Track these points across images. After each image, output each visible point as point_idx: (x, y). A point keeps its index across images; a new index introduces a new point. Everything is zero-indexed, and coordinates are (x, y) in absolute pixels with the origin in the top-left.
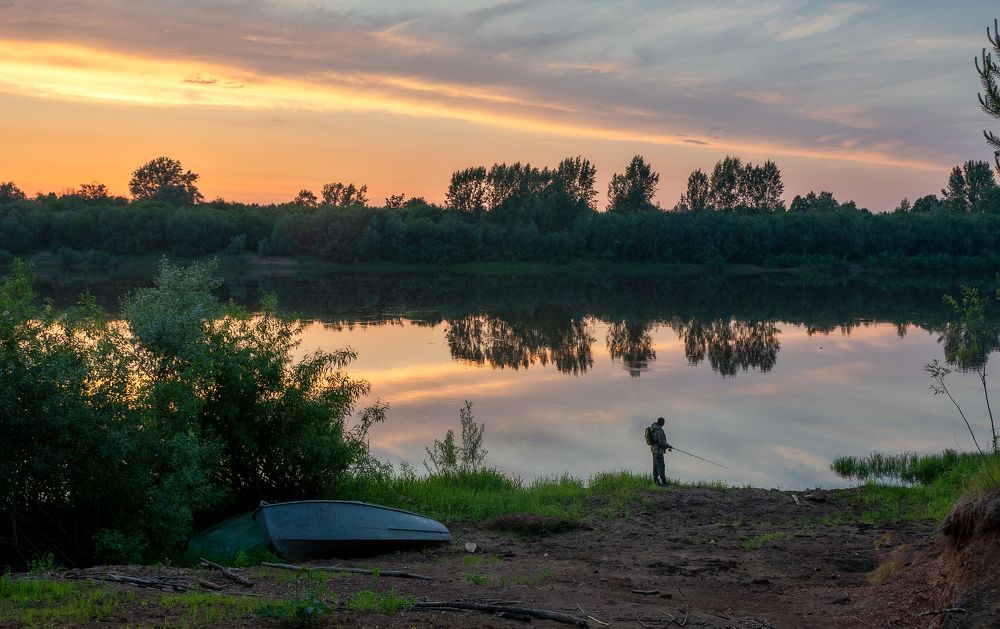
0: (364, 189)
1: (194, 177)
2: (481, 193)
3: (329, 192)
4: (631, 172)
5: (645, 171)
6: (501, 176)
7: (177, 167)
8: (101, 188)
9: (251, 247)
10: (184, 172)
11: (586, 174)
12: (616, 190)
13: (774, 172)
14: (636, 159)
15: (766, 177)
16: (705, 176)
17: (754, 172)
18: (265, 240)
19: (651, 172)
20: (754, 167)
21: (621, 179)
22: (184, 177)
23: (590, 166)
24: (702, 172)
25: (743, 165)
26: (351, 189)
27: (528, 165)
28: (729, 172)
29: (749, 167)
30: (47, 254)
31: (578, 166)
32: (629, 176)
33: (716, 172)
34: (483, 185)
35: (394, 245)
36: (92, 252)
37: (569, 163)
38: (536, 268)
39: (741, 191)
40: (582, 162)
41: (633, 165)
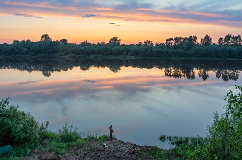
0: (152, 41)
1: (120, 40)
2: (172, 43)
3: (146, 42)
4: (205, 38)
5: (208, 38)
6: (177, 39)
7: (117, 38)
8: (104, 42)
9: (127, 54)
10: (119, 39)
11: (195, 38)
12: (202, 42)
13: (240, 37)
14: (206, 35)
15: (238, 38)
16: (223, 39)
17: (235, 37)
18: (130, 53)
19: (210, 38)
20: (235, 36)
21: (203, 39)
22: (119, 40)
23: (196, 37)
24: (222, 38)
25: (232, 36)
26: (150, 42)
27: (182, 37)
28: (228, 37)
29: (234, 36)
30: (93, 55)
31: (193, 37)
32: (205, 39)
33: (226, 38)
34: (173, 41)
35: (154, 54)
36: (99, 55)
37: (191, 36)
38: (182, 58)
39: (231, 41)
40: (194, 36)
41: (206, 36)
